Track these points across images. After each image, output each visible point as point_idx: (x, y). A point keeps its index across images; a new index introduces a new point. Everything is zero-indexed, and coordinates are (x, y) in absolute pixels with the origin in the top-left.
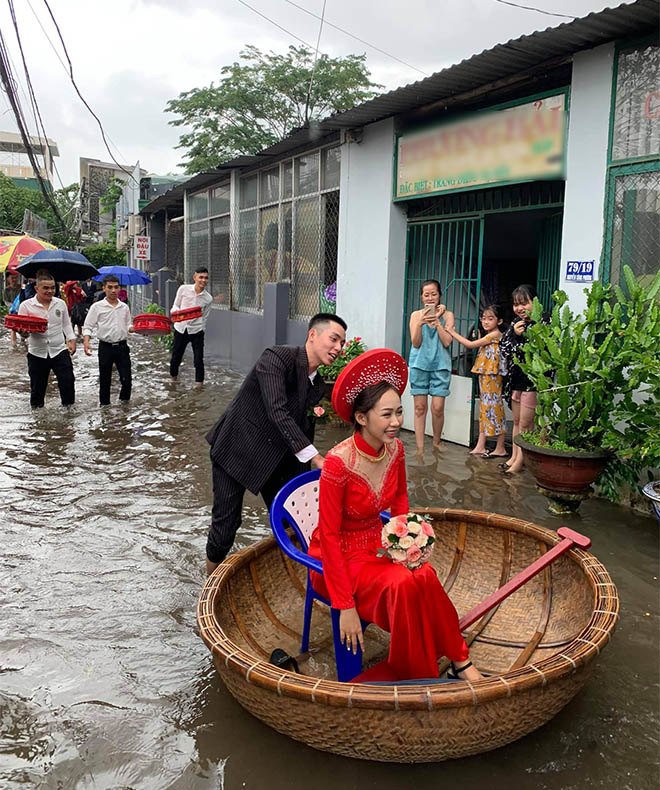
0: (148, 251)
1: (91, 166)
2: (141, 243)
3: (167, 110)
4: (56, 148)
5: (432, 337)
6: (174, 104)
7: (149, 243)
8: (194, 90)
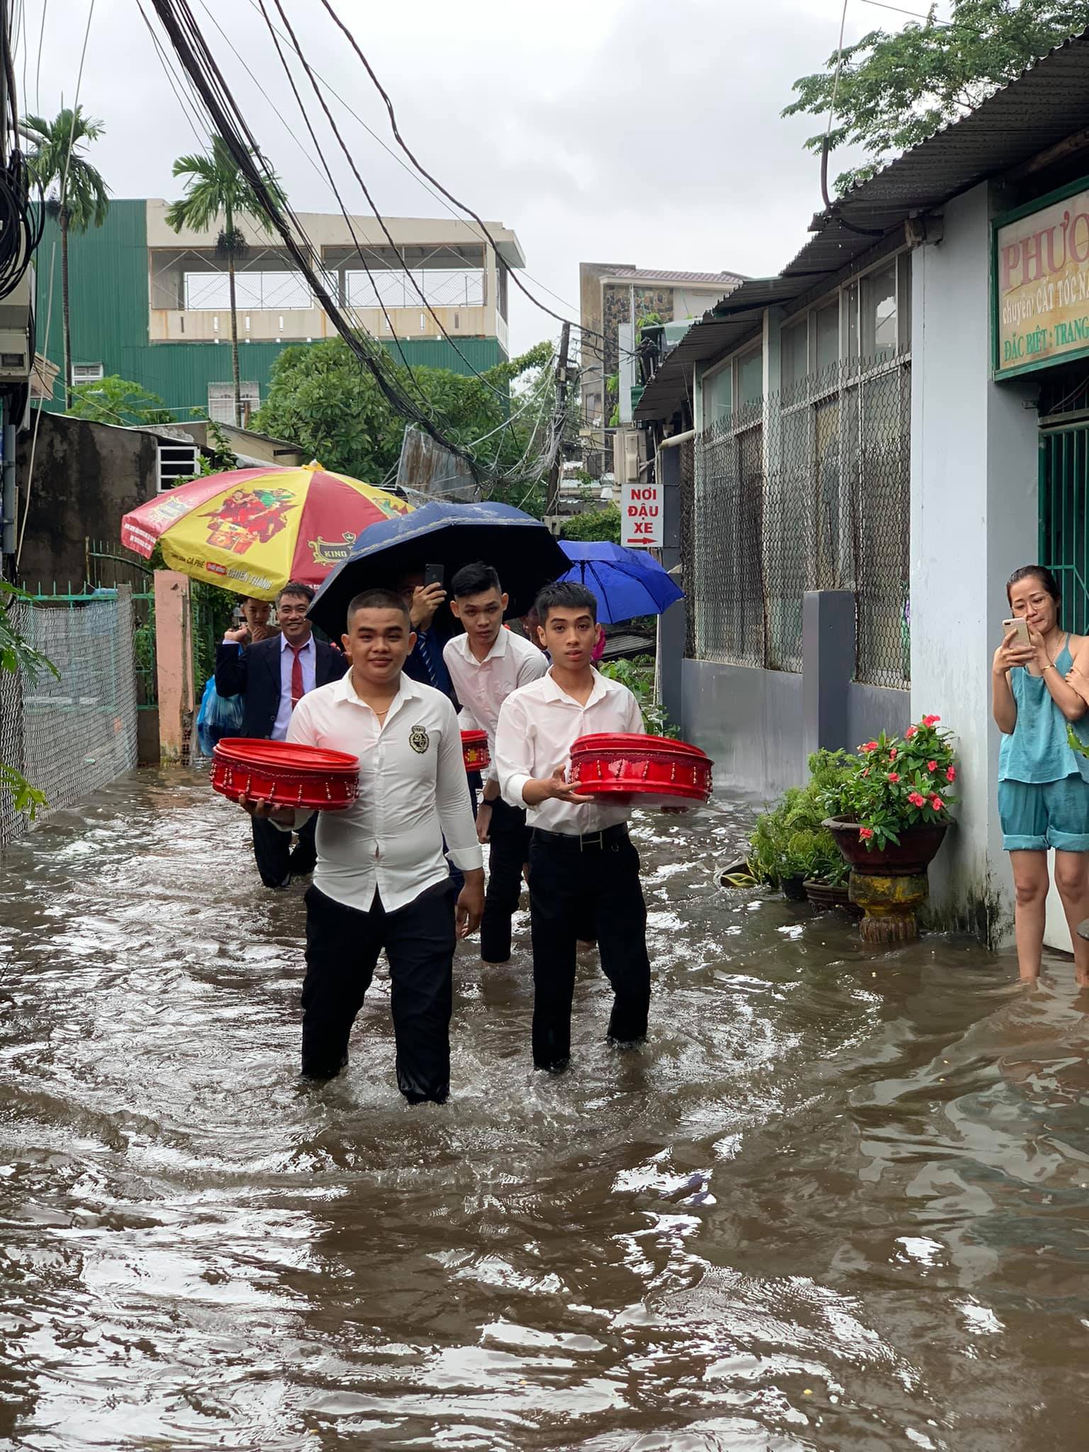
0: (658, 523)
1: (610, 287)
2: (638, 504)
3: (791, 110)
4: (513, 247)
5: (1039, 700)
6: (812, 88)
7: (659, 502)
8: (870, 39)
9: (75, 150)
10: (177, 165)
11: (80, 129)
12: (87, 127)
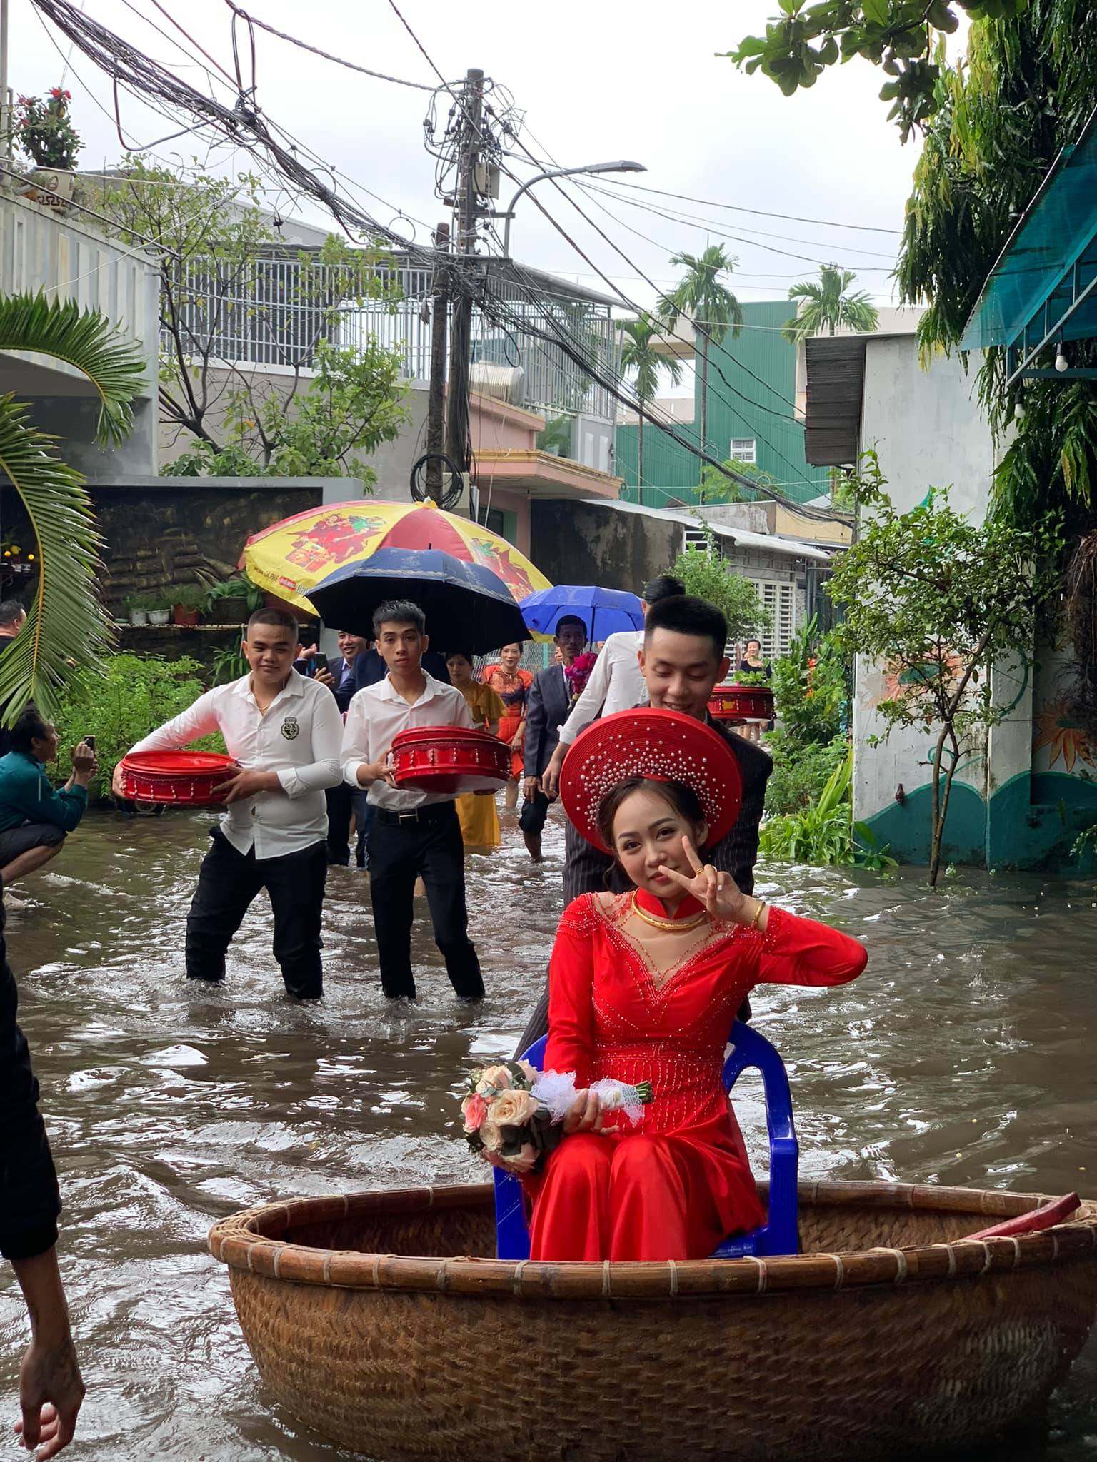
9: (717, 280)
10: (791, 290)
11: (720, 263)
12: (727, 261)
